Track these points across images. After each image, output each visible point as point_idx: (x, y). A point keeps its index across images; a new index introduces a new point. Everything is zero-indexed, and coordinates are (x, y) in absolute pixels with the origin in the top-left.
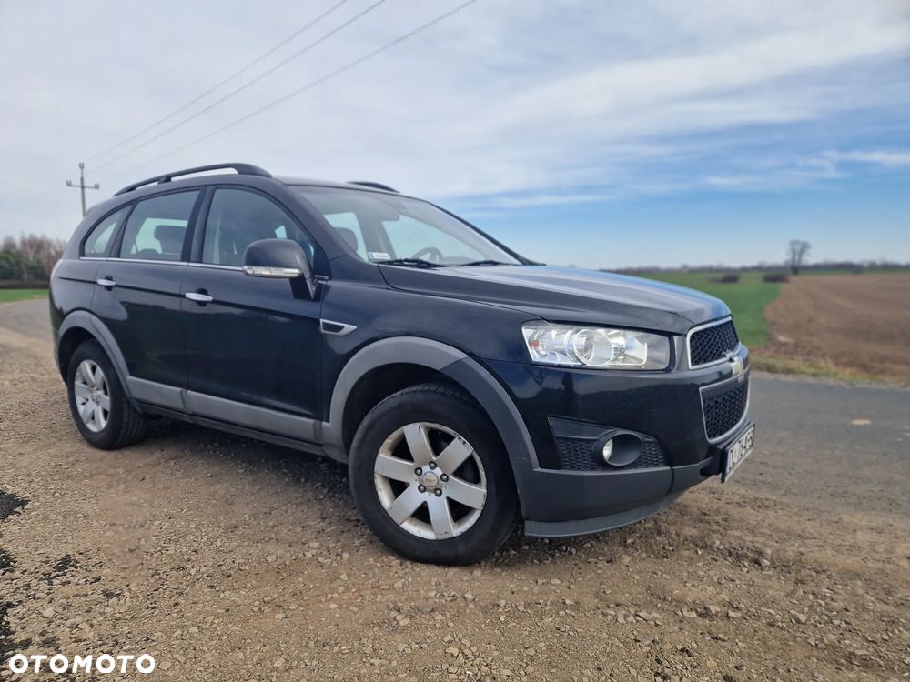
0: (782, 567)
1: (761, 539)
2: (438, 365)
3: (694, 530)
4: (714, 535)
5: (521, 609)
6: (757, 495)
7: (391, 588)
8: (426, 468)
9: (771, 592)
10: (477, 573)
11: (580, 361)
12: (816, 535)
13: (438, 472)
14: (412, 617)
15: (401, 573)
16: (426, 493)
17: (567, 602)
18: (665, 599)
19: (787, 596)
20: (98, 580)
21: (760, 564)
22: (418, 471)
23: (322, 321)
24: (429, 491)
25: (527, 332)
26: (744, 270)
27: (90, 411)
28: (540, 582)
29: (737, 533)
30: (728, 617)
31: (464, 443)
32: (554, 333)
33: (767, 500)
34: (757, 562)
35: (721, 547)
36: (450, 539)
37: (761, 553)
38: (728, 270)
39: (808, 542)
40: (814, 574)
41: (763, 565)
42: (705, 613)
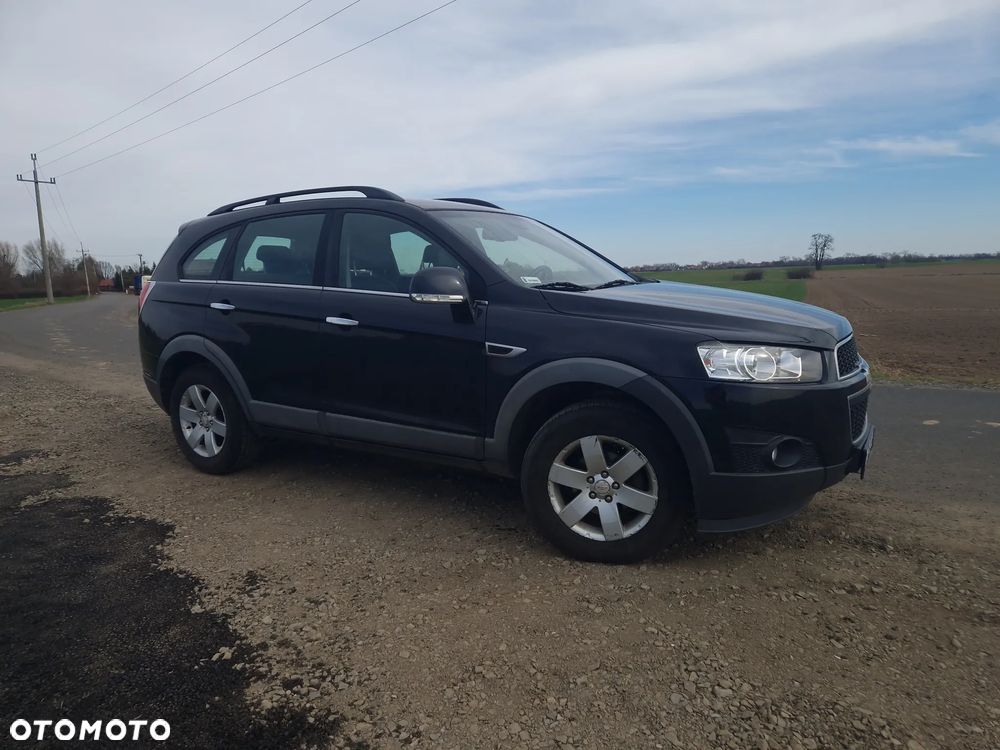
0: (906, 551)
1: (881, 529)
2: (617, 383)
3: (819, 524)
4: (839, 528)
5: (696, 595)
6: (862, 492)
7: (572, 584)
8: (598, 477)
9: (901, 571)
10: (644, 568)
11: (749, 376)
12: (925, 523)
13: (610, 480)
14: (603, 606)
15: (574, 571)
16: (597, 500)
17: (734, 587)
18: (815, 582)
19: (916, 573)
20: (294, 590)
21: (885, 550)
22: (590, 479)
23: (487, 344)
24: (600, 498)
25: (702, 351)
26: (766, 265)
27: (200, 436)
28: (702, 573)
29: (858, 525)
30: (873, 592)
31: (639, 455)
32: (725, 352)
33: (874, 495)
34: (882, 548)
35: (848, 537)
36: (619, 540)
37: (884, 540)
38: (749, 265)
39: (920, 529)
40: (933, 555)
41: (888, 550)
42: (852, 590)
